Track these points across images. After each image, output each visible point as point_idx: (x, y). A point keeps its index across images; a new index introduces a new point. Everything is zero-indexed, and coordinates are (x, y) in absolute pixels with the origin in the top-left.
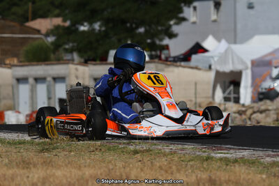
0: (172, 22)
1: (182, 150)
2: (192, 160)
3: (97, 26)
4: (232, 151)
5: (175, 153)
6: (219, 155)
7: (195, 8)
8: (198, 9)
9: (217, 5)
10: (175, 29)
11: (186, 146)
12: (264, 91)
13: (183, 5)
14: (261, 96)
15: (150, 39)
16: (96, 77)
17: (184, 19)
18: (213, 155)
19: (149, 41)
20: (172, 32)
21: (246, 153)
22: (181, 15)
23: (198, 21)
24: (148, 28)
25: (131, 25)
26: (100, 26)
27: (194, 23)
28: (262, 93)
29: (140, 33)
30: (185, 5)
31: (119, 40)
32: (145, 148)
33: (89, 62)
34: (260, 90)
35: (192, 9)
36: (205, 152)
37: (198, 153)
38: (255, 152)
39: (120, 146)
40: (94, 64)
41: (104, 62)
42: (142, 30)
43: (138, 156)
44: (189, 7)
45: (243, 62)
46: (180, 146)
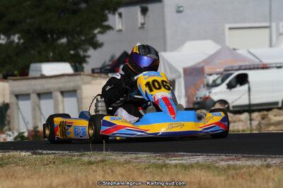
0: (96, 31)
1: (137, 158)
2: (148, 168)
3: (16, 38)
4: (185, 158)
5: (130, 162)
6: (174, 162)
7: (120, 15)
8: (123, 16)
9: (144, 11)
10: (100, 38)
11: (140, 155)
12: (199, 100)
13: (107, 12)
14: (196, 106)
15: (73, 50)
16: (17, 93)
17: (109, 28)
18: (167, 162)
19: (72, 52)
20: (97, 41)
21: (200, 159)
22: (106, 23)
23: (123, 29)
24: (70, 38)
25: (52, 36)
26: (19, 39)
27: (120, 31)
28: (198, 103)
29: (62, 44)
30: (109, 12)
31: (40, 53)
32: (99, 159)
33: (9, 78)
34: (195, 99)
35: (117, 16)
36: (159, 159)
37: (153, 161)
38: (208, 158)
39: (74, 158)
40: (14, 80)
41: (25, 77)
42: (64, 40)
43: (94, 167)
44: (114, 13)
45: (176, 71)
46: (134, 156)
